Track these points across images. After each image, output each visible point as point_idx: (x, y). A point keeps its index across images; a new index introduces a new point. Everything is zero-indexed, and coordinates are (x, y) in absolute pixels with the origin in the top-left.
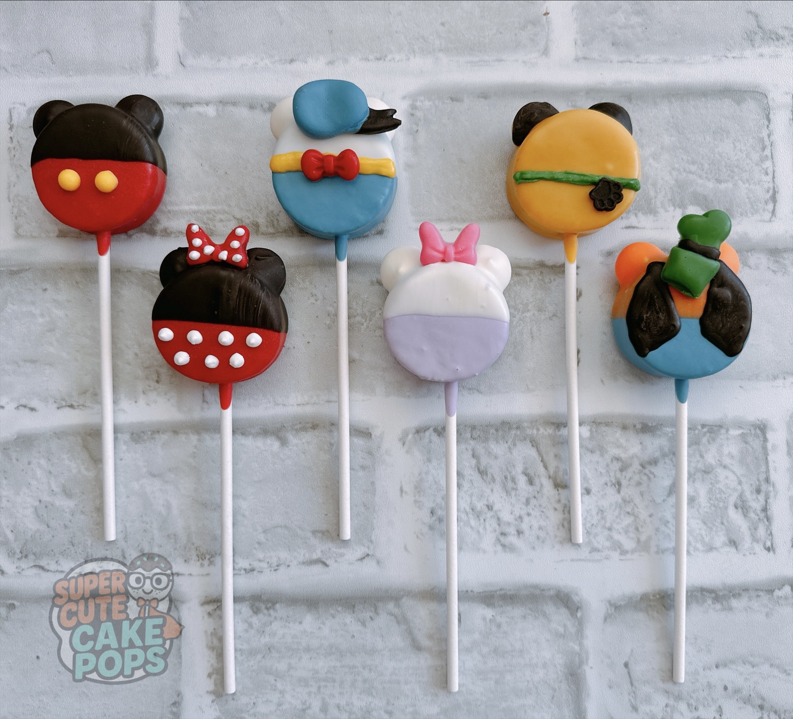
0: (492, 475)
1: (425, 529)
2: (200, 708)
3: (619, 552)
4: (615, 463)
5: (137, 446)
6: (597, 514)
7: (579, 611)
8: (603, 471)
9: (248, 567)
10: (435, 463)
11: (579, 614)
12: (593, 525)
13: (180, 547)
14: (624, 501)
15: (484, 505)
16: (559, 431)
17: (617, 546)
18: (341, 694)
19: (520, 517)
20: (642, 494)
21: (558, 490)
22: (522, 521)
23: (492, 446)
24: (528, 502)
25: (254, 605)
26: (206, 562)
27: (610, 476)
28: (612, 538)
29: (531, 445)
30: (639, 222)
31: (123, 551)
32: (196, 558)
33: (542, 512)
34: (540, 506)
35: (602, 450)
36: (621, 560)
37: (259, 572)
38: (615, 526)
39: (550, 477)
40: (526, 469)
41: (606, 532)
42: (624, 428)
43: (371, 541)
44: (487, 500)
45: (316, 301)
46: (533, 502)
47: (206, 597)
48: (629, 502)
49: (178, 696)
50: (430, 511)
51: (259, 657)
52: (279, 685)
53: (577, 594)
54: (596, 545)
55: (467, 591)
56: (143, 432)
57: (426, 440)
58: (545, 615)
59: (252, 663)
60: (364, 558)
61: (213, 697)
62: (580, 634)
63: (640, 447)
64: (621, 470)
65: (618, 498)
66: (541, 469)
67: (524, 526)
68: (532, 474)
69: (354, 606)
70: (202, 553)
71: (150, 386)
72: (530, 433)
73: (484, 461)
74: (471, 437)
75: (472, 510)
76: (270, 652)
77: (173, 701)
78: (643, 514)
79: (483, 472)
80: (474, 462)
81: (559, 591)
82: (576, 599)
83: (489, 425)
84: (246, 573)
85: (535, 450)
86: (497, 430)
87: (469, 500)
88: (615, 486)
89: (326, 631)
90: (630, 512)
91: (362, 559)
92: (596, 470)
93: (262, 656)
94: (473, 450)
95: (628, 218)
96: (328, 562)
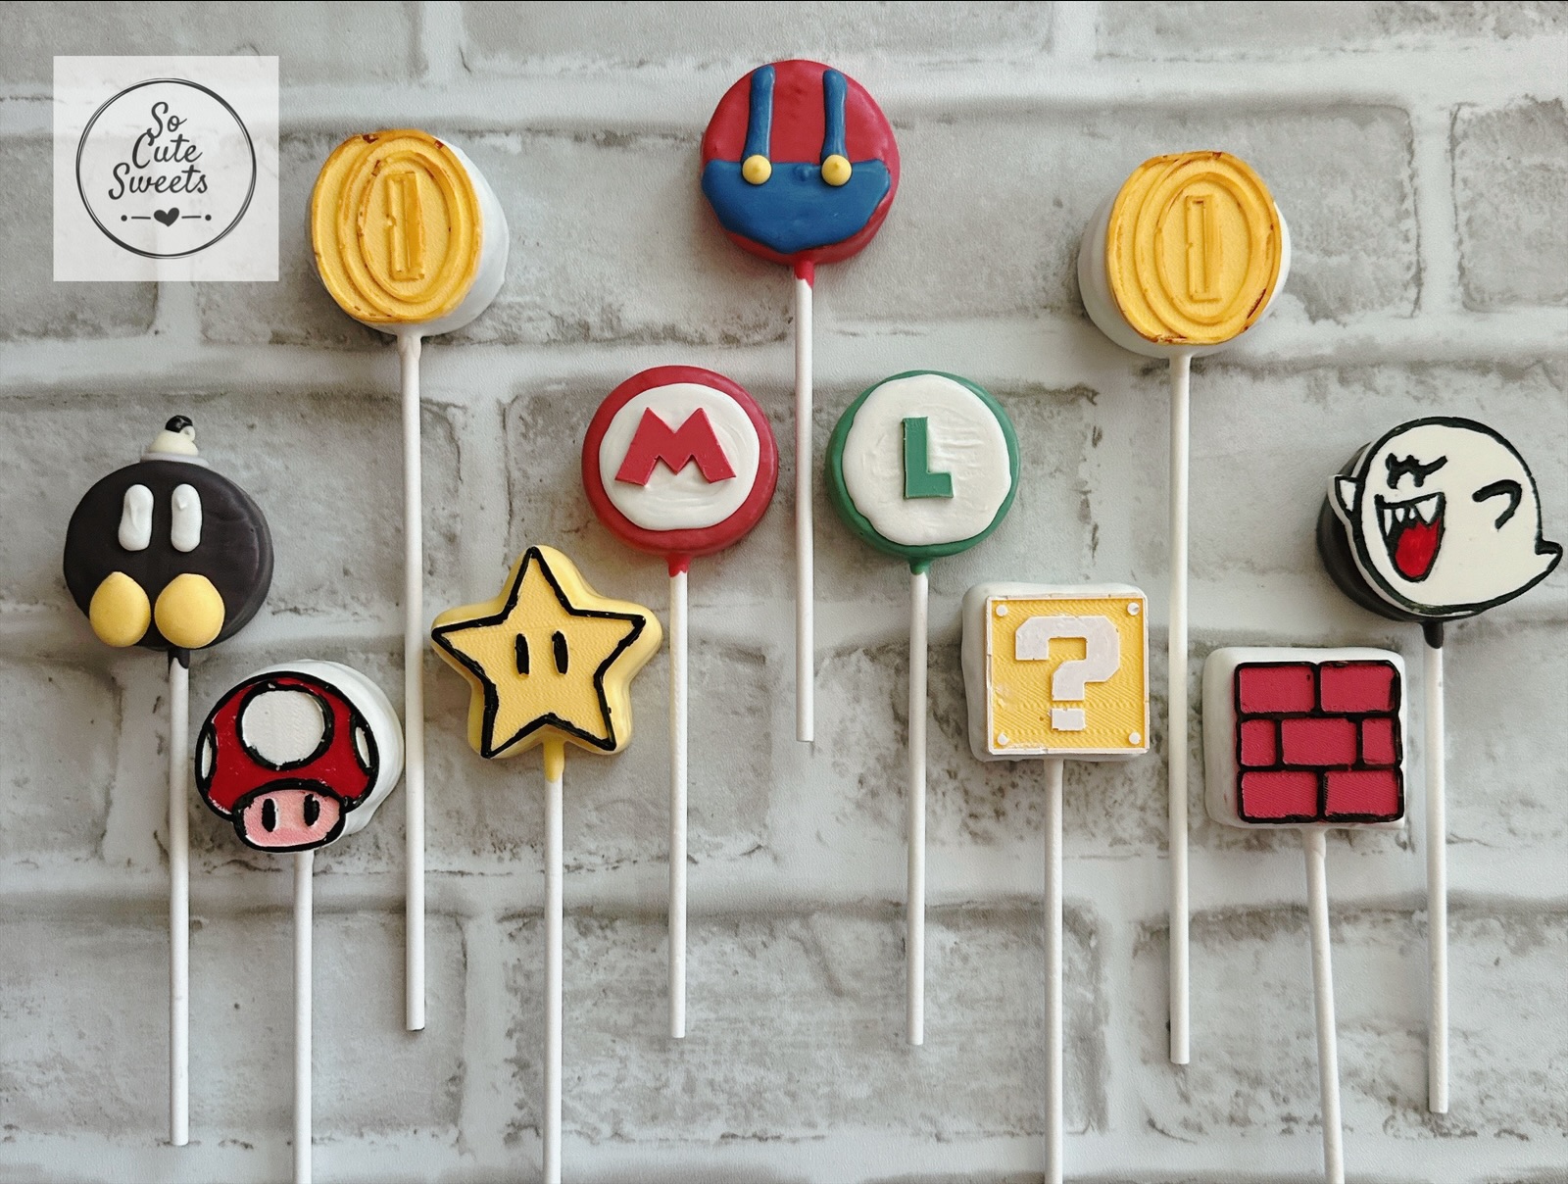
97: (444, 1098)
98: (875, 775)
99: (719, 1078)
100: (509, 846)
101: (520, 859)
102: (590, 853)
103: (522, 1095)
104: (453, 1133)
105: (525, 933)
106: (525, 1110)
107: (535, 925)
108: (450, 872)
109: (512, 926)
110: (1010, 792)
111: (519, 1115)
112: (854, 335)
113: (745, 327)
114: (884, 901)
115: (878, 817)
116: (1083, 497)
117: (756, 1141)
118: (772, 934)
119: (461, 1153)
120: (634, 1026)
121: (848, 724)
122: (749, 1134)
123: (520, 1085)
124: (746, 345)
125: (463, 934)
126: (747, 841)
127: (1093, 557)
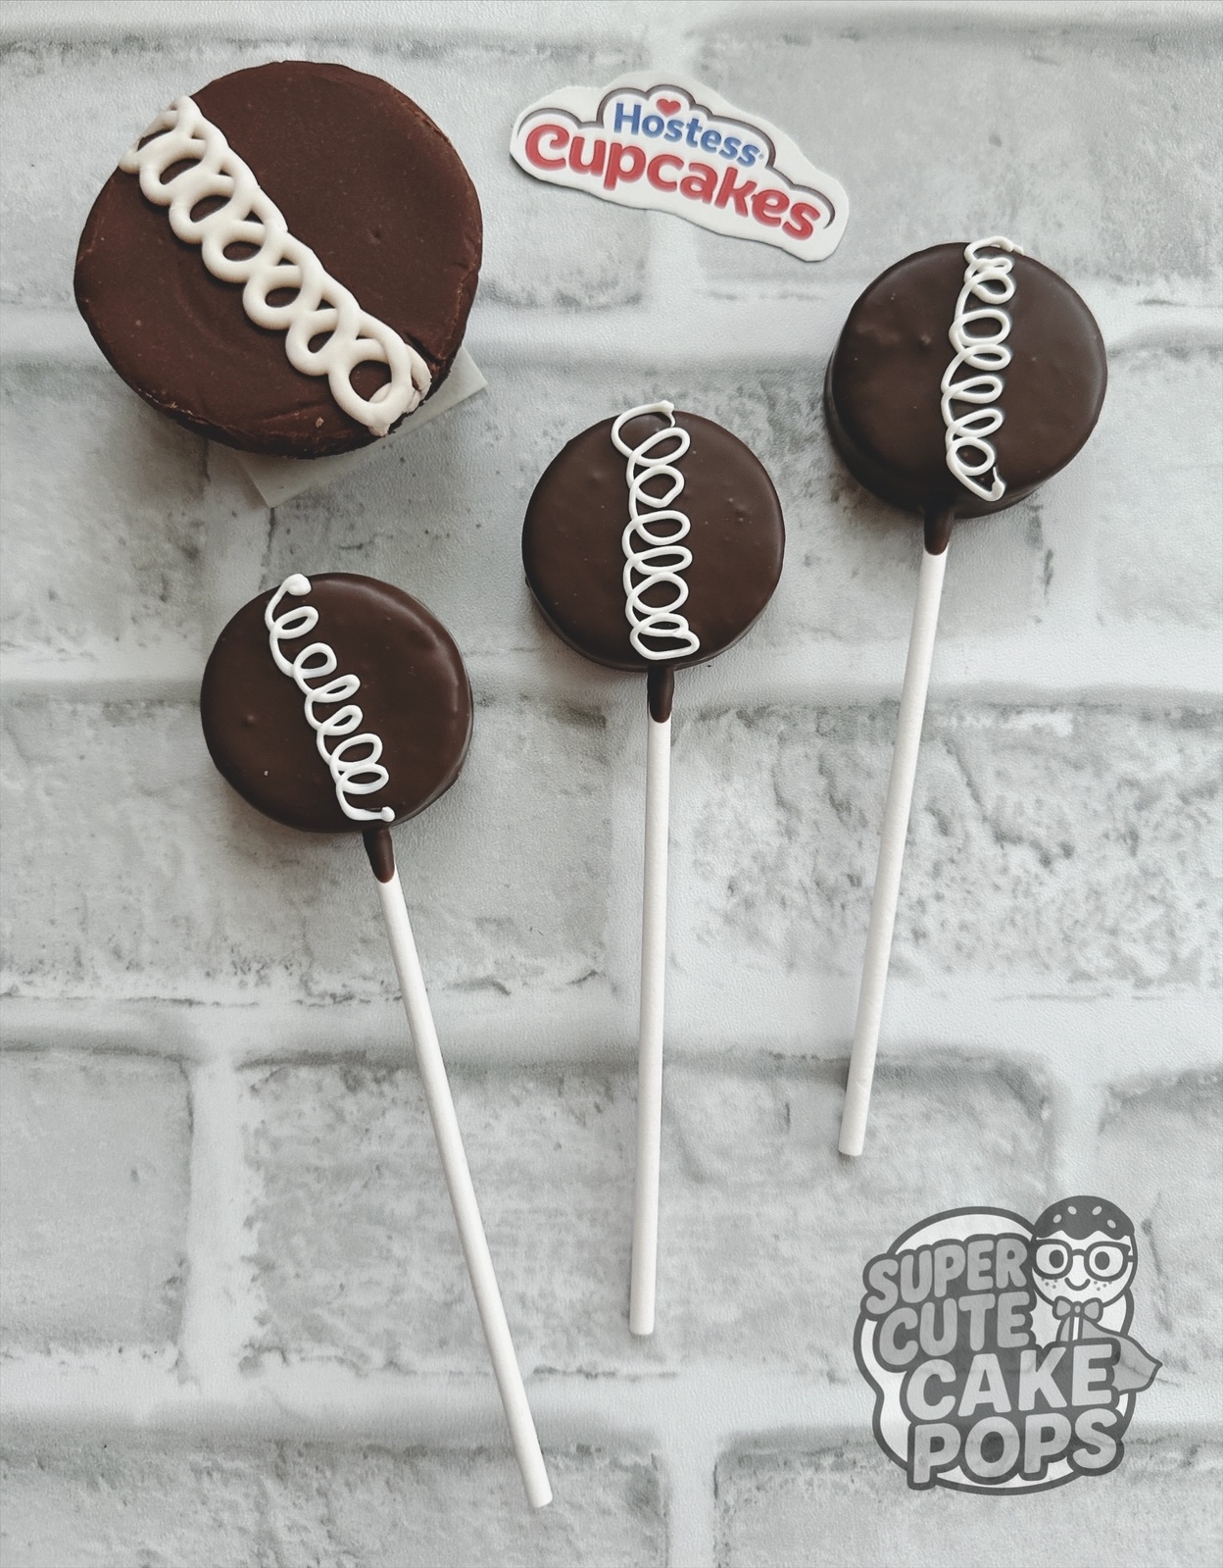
0: (860, 812)
1: (716, 923)
2: (227, 1293)
3: (1132, 980)
4: (1126, 791)
5: (116, 730)
6: (1087, 898)
7: (1046, 1105)
8: (1101, 808)
9: (339, 991)
10: (738, 783)
11: (1045, 1114)
12: (1077, 922)
13: (198, 943)
14: (1145, 872)
15: (842, 874)
16: (1006, 721)
17: (1129, 969)
18: (530, 1271)
19: (921, 903)
20: (1182, 858)
21: (1002, 847)
22: (924, 911)
23: (862, 751)
24: (936, 871)
25: (350, 1072)
26: (251, 978)
27: (1114, 818)
28: (1117, 951)
29: (944, 751)
30: (1173, 293)
31: (77, 950)
32: (232, 970)
33: (968, 892)
34: (964, 879)
35: (1099, 766)
36: (1138, 998)
37: (362, 1001)
38: (1125, 926)
39: (985, 819)
40: (934, 800)
41: (1105, 939)
42: (1146, 717)
43: (601, 944)
44: (850, 864)
45: (497, 439)
46: (949, 870)
47: (248, 1053)
48: (1154, 874)
49: (181, 1264)
50: (725, 885)
51: (356, 1185)
52: (397, 1249)
53: (1041, 1070)
54: (1083, 965)
55: (804, 1057)
56: (129, 702)
57: (722, 736)
58: (972, 1113)
59: (340, 1198)
60: (585, 979)
61: (254, 1270)
62: (1047, 1157)
63: (1177, 758)
64: (1140, 807)
65: (1131, 866)
66: (968, 803)
67: (929, 923)
68: (946, 810)
69: (561, 1081)
70: (243, 960)
71: (146, 607)
72: (945, 724)
73: (844, 781)
74: (818, 731)
75: (818, 884)
76: (380, 1175)
77: (170, 1276)
78: (1186, 902)
79: (840, 805)
80: (822, 782)
81: (1002, 1062)
82: (1039, 1079)
83: (855, 708)
84: (335, 1003)
85: (955, 762)
86: (872, 718)
87: (809, 863)
88: (1125, 841)
89: (500, 1132)
90: (1157, 897)
91: (581, 981)
92: (1085, 806)
93: (363, 1183)
94: (821, 758)
95: (1150, 284)
96: (508, 986)
97: (160, 1306)
98: (750, 879)
99: (533, 1292)
100: (255, 966)
101: (269, 984)
102: (365, 978)
103: (263, 1306)
104: (171, 1353)
105: (273, 1086)
106: (269, 1326)
107: (286, 1076)
108: (175, 1001)
109: (256, 1076)
110: (933, 907)
111: (259, 1333)
112: (731, 298)
113: (587, 286)
114: (761, 1051)
115: (754, 935)
116: (1032, 514)
117: (582, 1378)
118: (609, 1094)
119: (182, 1381)
120: (418, 1217)
121: (715, 809)
122: (573, 1368)
123: (262, 1292)
124: (589, 309)
125: (189, 1084)
126: (575, 966)
127: (1046, 593)
